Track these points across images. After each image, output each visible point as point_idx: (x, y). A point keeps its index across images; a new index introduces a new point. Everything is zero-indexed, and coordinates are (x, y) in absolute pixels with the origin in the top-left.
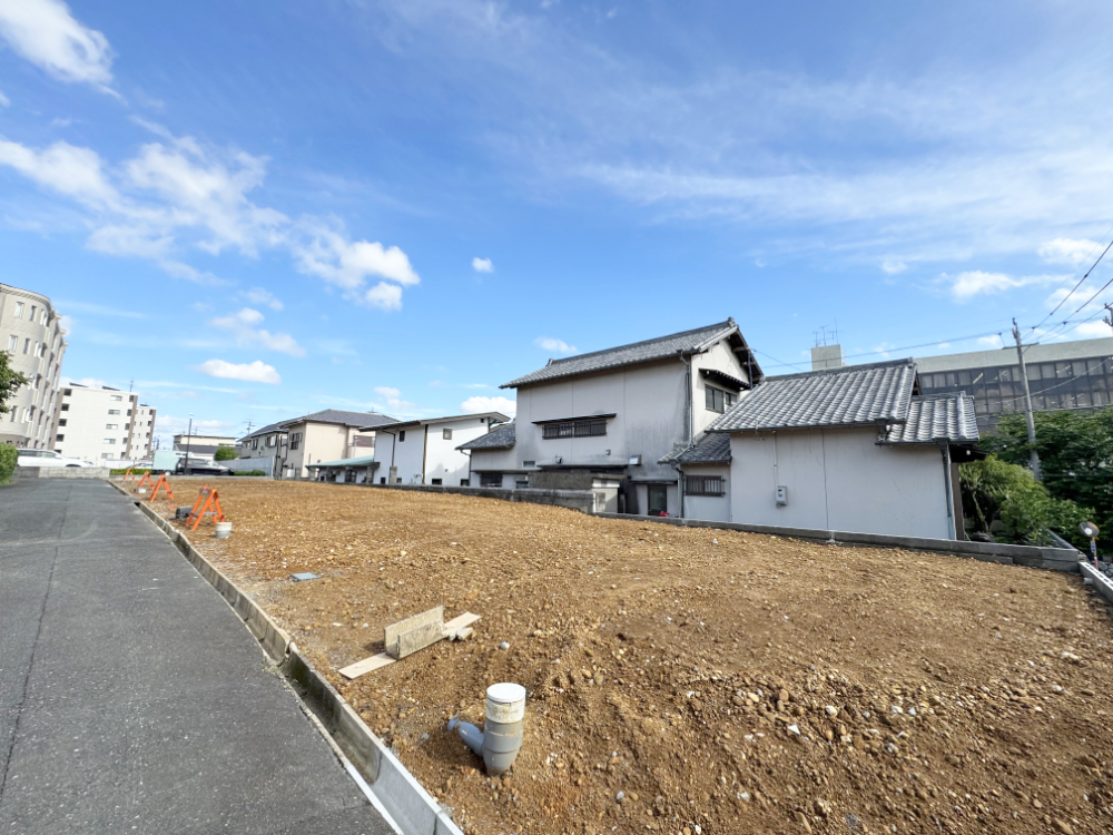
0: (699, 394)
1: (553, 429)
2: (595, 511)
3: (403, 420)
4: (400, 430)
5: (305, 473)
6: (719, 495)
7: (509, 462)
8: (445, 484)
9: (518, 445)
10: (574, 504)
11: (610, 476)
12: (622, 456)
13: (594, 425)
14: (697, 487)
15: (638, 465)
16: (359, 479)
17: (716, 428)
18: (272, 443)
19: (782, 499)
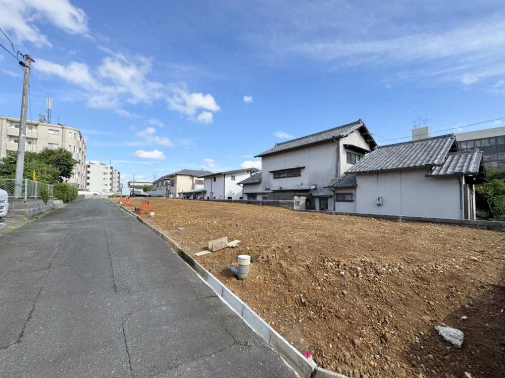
0: (343, 156)
1: (277, 174)
2: (295, 208)
3: (215, 173)
4: (214, 177)
5: (178, 196)
6: (351, 201)
7: (259, 189)
8: (233, 199)
9: (262, 182)
10: (286, 206)
11: (302, 194)
12: (308, 185)
13: (295, 172)
14: (341, 198)
15: (315, 189)
16: (199, 197)
17: (349, 171)
18: (164, 184)
19: (380, 202)
